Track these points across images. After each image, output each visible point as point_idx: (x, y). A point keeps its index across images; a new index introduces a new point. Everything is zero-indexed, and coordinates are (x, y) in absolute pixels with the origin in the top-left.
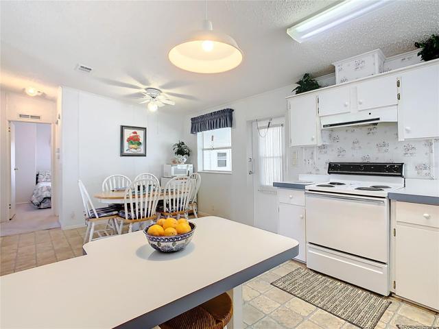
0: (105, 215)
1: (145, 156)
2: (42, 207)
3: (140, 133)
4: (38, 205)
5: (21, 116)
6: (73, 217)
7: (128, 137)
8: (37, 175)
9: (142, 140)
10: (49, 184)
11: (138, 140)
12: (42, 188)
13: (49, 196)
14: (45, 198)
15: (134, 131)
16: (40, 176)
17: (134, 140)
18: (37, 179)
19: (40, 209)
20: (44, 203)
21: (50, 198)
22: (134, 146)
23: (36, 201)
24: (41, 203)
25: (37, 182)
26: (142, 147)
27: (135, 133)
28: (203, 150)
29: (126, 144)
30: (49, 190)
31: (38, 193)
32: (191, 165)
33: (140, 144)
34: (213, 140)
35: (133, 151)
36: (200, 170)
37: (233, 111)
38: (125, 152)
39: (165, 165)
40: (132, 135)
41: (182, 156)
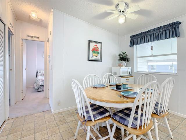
0: (100, 117)
1: (101, 61)
2: (39, 90)
3: (99, 46)
4: (37, 90)
5: (28, 36)
6: (59, 103)
7: (93, 48)
8: (37, 72)
9: (99, 51)
10: (43, 78)
11: (97, 50)
12: (39, 80)
13: (43, 84)
14: (41, 86)
15: (95, 44)
16: (38, 73)
17: (95, 50)
18: (37, 74)
19: (38, 91)
20: (40, 89)
21: (43, 86)
22: (95, 54)
23: (36, 87)
24: (38, 88)
25: (37, 76)
27: (96, 45)
28: (137, 57)
29: (91, 52)
30: (43, 81)
31: (37, 83)
32: (130, 68)
33: (98, 53)
34: (152, 49)
35: (95, 58)
36: (135, 71)
37: (180, 23)
38: (91, 58)
39: (113, 68)
40: (95, 47)
41: (124, 62)
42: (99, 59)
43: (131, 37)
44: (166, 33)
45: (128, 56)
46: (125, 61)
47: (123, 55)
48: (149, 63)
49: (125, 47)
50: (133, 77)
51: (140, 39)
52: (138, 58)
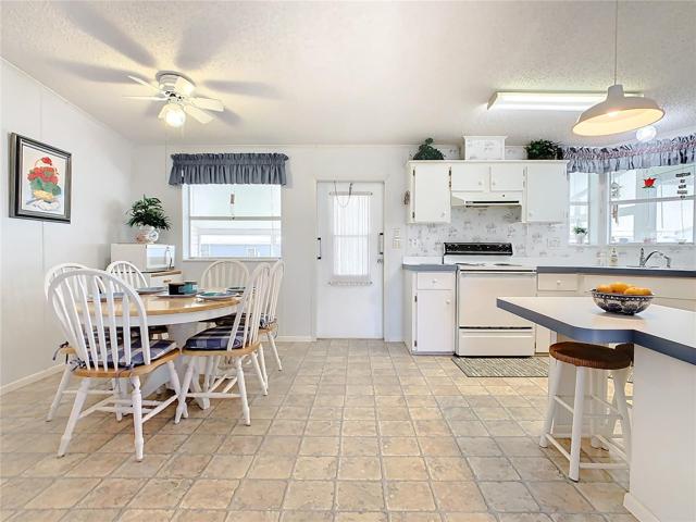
1: (69, 221)
3: (59, 164)
7: (32, 168)
9: (61, 183)
11: (53, 179)
15: (45, 155)
17: (43, 177)
22: (44, 194)
26: (61, 198)
27: (47, 161)
28: (190, 218)
29: (26, 185)
32: (172, 248)
33: (56, 191)
34: (232, 202)
35: (41, 207)
36: (185, 257)
37: (287, 158)
38: (24, 207)
39: (114, 246)
40: (42, 165)
41: (153, 228)
42: (61, 212)
43: (176, 158)
44: (263, 171)
45: (166, 211)
46: (155, 225)
47: (150, 207)
48: (202, 237)
49: (155, 185)
50: (179, 273)
51: (202, 169)
52: (192, 222)
